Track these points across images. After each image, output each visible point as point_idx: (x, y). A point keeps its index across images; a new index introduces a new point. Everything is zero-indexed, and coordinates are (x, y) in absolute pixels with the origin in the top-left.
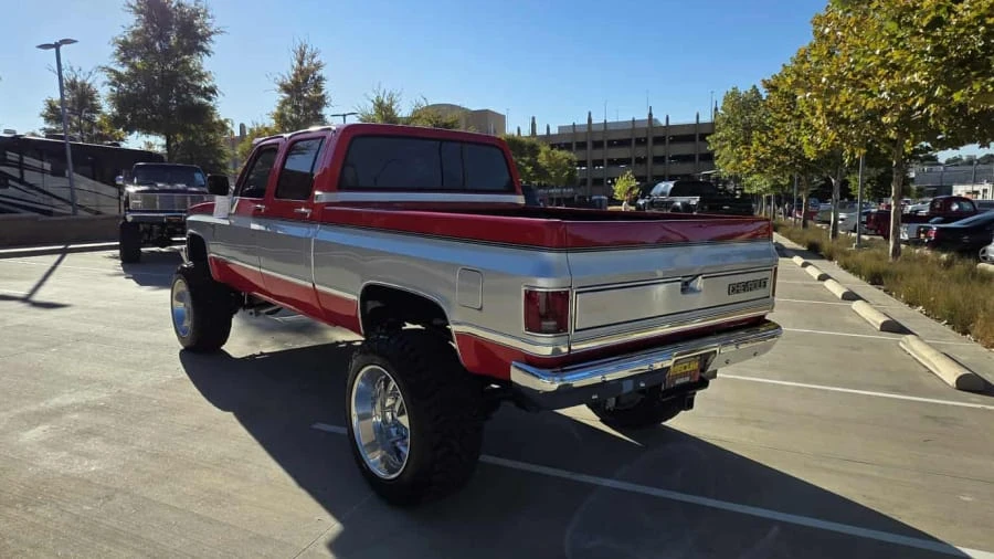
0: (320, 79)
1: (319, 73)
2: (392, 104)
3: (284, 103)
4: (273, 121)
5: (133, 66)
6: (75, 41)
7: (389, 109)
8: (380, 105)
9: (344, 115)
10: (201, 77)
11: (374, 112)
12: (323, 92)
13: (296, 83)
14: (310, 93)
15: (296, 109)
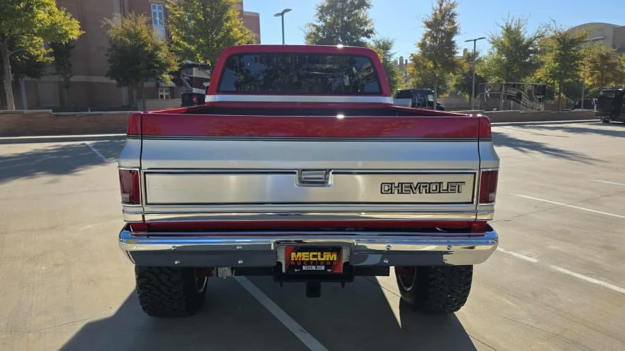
0: (454, 14)
1: (453, 10)
2: (519, 28)
3: (426, 36)
4: (418, 49)
5: (325, 21)
6: (290, 10)
7: (517, 32)
8: (508, 30)
9: (475, 40)
10: (366, 23)
11: (501, 36)
12: (456, 25)
13: (435, 20)
14: (446, 26)
15: (435, 39)
